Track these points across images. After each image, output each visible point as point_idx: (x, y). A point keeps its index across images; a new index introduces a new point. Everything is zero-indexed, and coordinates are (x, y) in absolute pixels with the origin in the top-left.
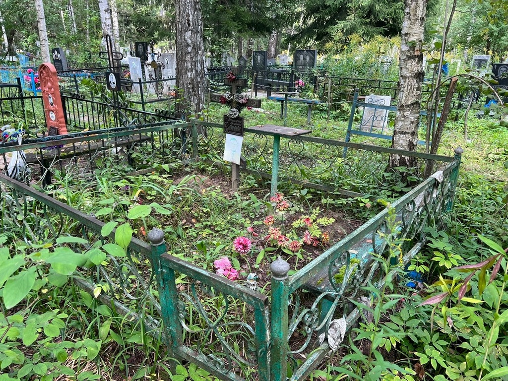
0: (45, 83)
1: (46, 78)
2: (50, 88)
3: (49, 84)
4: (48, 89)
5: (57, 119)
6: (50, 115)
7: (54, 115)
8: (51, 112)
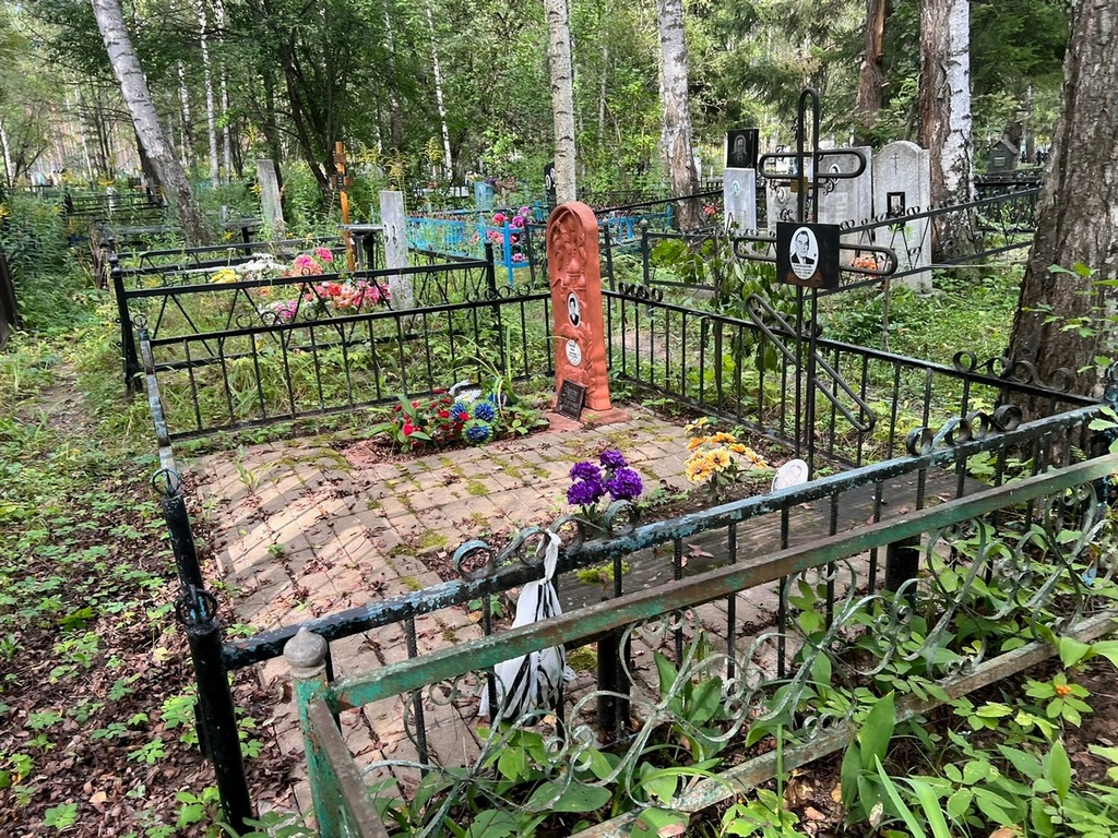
0: (562, 259)
1: (568, 246)
2: (575, 275)
3: (574, 264)
4: (567, 278)
5: (587, 362)
6: (568, 349)
7: (577, 350)
8: (572, 342)
